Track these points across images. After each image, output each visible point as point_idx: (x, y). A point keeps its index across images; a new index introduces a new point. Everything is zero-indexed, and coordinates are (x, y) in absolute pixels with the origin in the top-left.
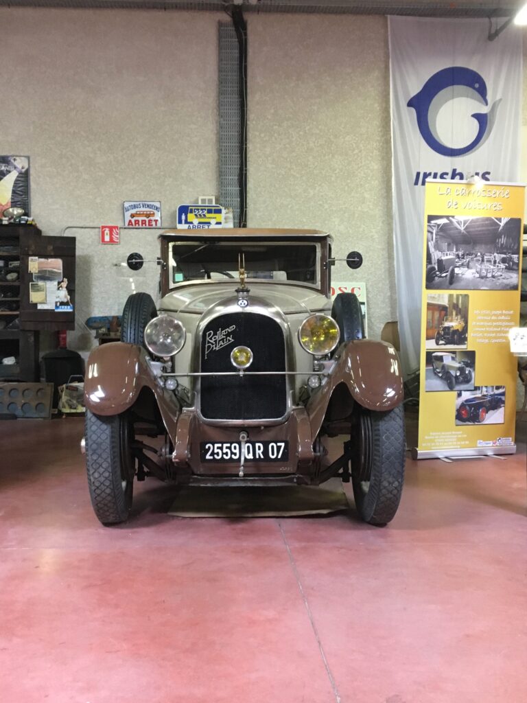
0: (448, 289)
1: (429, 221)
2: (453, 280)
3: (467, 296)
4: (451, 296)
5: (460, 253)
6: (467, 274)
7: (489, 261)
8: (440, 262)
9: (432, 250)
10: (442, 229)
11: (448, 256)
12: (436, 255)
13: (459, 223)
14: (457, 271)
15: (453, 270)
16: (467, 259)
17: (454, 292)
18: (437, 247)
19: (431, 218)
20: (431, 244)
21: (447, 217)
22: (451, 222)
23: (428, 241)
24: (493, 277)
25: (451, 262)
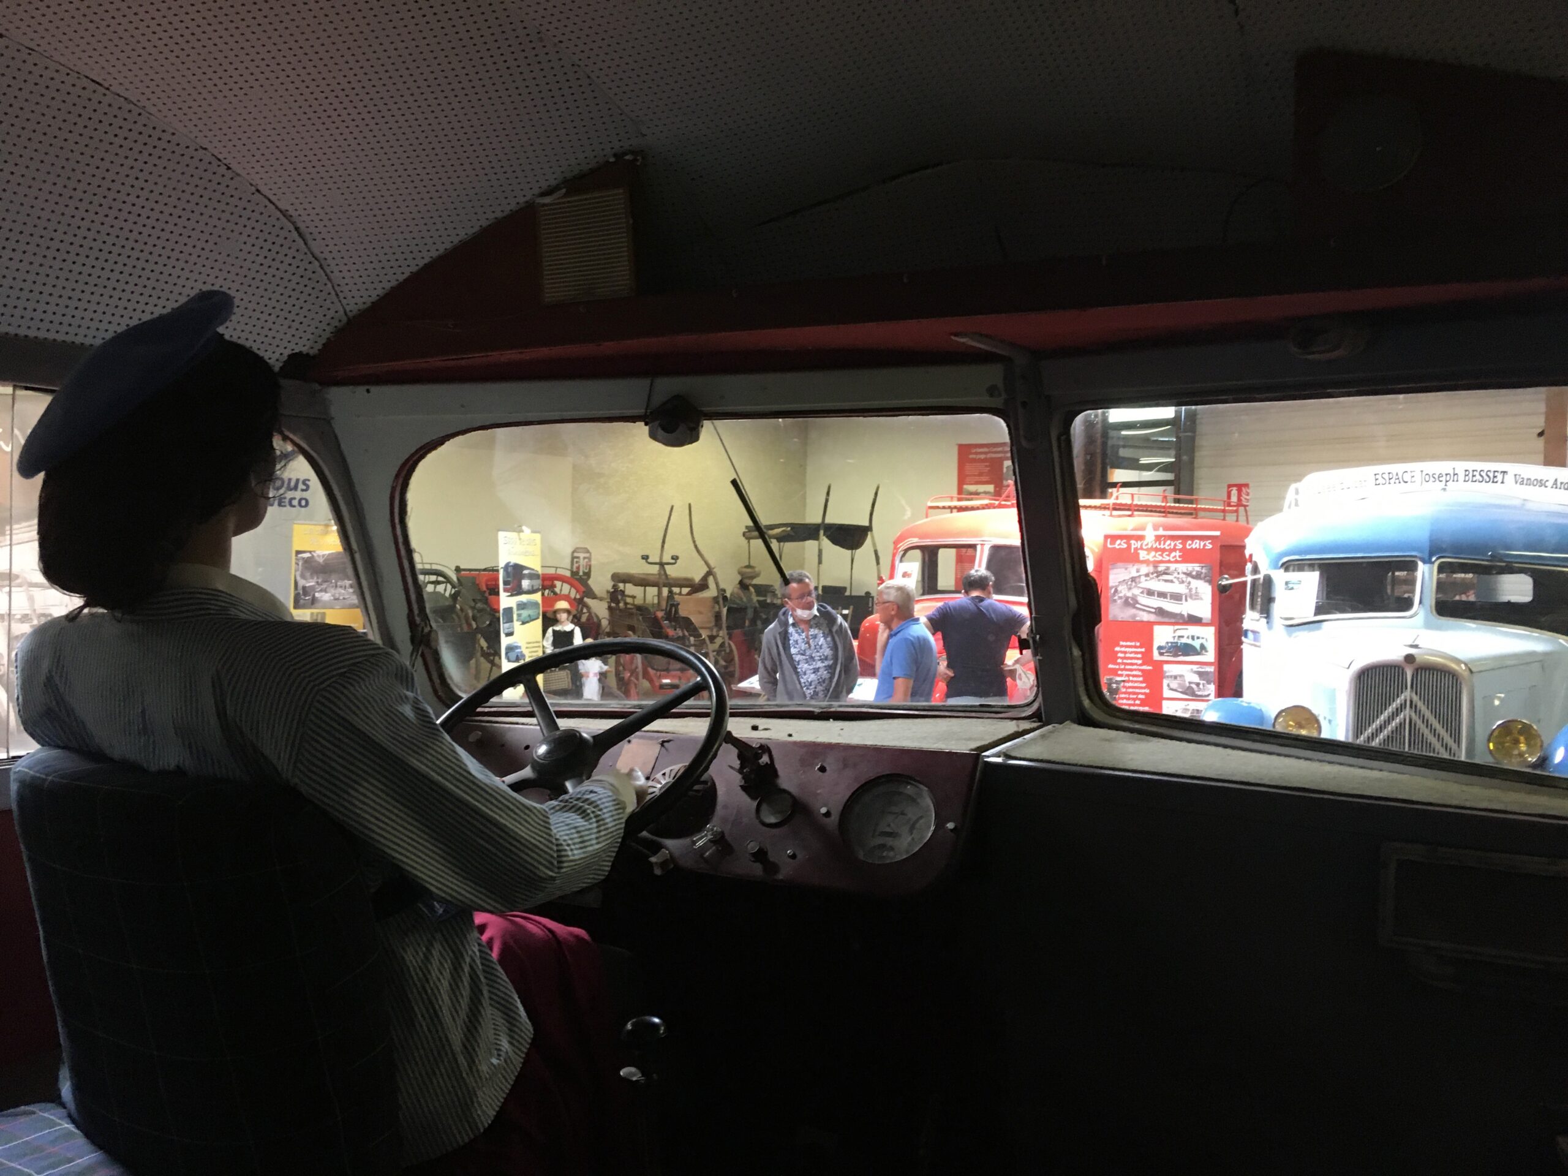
0: (310, 608)
1: (296, 555)
2: (314, 602)
3: (324, 614)
4: (312, 614)
5: (320, 581)
6: (326, 597)
7: (341, 587)
8: (304, 588)
9: (298, 578)
10: (307, 561)
11: (311, 583)
12: (302, 583)
13: (319, 556)
14: (317, 595)
15: (314, 595)
16: (324, 586)
17: (315, 611)
18: (303, 576)
19: (298, 552)
20: (298, 573)
21: (310, 552)
22: (313, 556)
23: (296, 571)
24: (344, 599)
25: (312, 588)
